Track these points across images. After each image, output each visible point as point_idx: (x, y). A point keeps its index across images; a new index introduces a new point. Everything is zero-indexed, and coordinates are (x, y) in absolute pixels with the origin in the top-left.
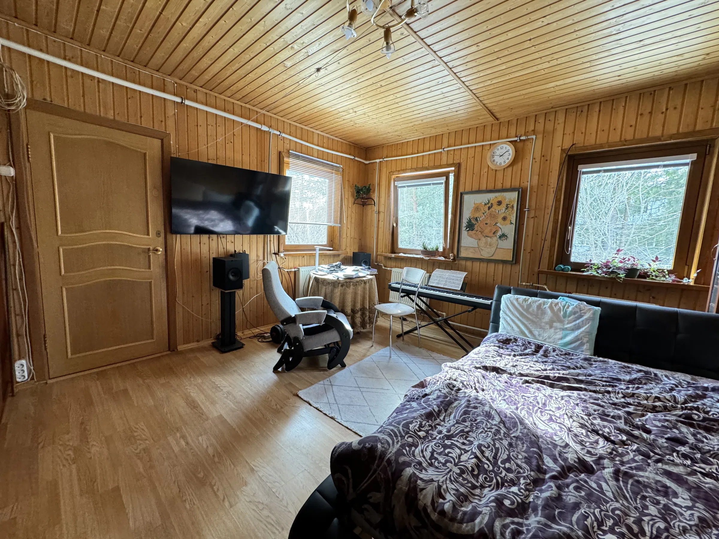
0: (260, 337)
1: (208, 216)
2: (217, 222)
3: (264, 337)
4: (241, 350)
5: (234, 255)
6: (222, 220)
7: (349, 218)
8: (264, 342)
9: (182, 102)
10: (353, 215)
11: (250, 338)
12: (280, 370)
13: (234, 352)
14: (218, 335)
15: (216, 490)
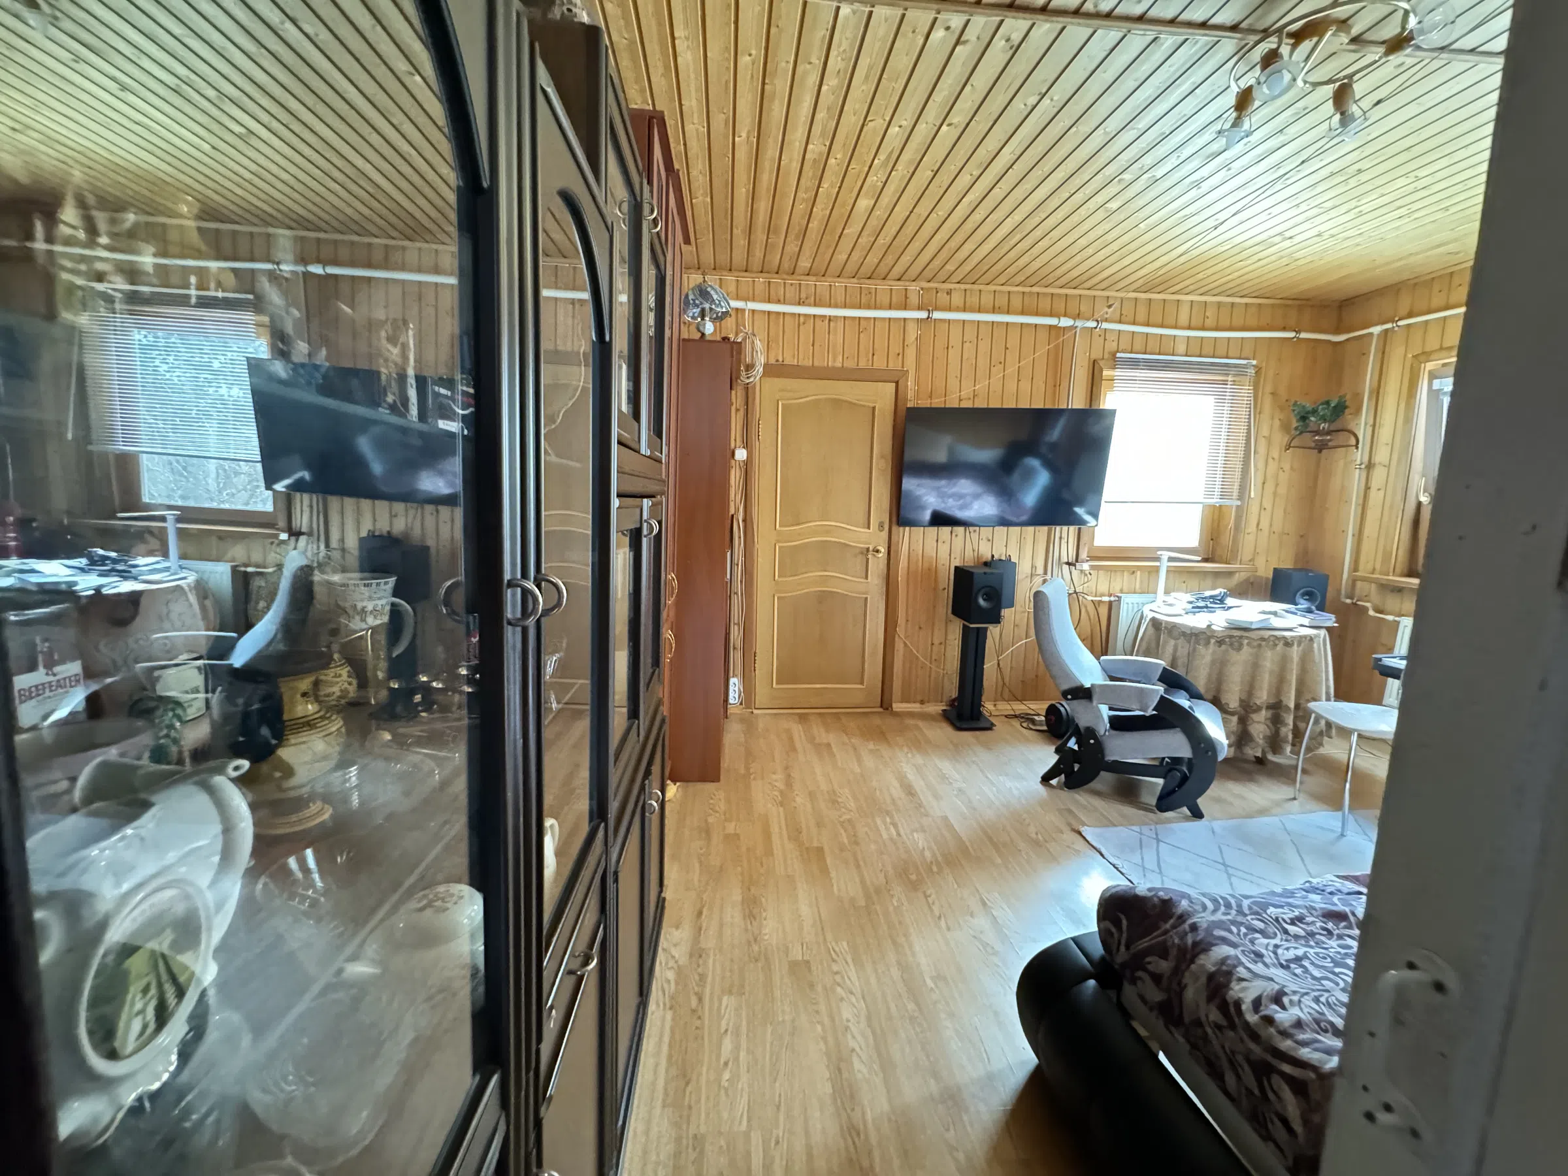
0: (1027, 719)
1: (954, 490)
2: (968, 499)
3: (1033, 722)
4: (989, 732)
5: (990, 563)
6: (977, 496)
7: (1270, 486)
8: (1031, 729)
9: (928, 317)
10: (1284, 477)
11: (1006, 716)
12: (1054, 782)
13: (978, 733)
14: (954, 700)
15: (931, 902)
